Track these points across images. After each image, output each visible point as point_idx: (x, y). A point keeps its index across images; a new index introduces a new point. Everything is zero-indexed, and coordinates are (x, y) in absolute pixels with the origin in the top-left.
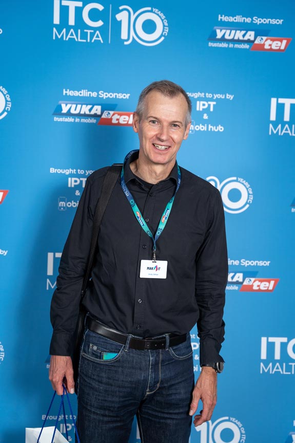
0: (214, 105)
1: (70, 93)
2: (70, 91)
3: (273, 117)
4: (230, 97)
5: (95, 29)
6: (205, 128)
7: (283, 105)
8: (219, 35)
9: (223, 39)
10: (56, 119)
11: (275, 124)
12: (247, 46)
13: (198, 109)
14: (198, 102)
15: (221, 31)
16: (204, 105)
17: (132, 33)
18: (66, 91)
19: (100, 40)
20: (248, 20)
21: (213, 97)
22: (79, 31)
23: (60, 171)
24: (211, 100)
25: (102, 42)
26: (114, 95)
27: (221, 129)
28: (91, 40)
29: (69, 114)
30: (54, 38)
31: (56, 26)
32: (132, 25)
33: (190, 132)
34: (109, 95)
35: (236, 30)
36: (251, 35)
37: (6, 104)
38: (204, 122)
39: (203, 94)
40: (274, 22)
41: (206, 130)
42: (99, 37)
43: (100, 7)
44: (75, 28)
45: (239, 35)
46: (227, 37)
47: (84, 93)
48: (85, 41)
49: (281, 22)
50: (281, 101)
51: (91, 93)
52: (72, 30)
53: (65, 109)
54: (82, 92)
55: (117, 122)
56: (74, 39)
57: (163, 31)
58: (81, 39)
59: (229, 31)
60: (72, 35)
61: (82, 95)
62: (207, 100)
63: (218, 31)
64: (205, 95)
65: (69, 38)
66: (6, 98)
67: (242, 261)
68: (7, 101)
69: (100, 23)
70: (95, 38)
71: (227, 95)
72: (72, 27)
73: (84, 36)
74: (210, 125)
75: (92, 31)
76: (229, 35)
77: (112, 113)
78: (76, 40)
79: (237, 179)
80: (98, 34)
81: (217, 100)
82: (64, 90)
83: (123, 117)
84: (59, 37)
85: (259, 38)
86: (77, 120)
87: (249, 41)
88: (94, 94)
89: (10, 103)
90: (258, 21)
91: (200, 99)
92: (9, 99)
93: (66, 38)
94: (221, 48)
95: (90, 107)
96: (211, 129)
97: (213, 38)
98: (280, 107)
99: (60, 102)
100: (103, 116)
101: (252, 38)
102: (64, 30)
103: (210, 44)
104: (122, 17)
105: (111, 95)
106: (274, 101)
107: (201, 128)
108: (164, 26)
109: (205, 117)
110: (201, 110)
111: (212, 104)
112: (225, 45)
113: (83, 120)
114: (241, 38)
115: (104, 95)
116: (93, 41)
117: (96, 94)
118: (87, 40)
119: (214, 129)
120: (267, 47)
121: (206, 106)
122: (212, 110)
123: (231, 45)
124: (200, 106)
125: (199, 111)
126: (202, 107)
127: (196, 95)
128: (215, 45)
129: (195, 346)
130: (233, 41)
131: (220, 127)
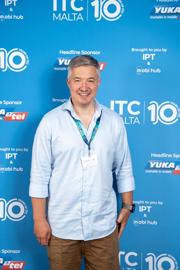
0: (154, 56)
1: (64, 53)
2: (63, 51)
4: (165, 50)
5: (78, 12)
6: (148, 71)
9: (160, 14)
10: (55, 69)
12: (175, 17)
13: (144, 59)
14: (144, 55)
15: (158, 8)
16: (147, 56)
17: (101, 13)
18: (61, 51)
19: (81, 19)
21: (154, 51)
22: (69, 14)
23: (58, 100)
24: (152, 53)
25: (83, 20)
27: (159, 71)
28: (76, 19)
29: (63, 65)
30: (54, 20)
31: (55, 12)
32: (101, 8)
33: (139, 73)
34: (87, 53)
35: (168, 7)
36: (178, 9)
37: (26, 61)
38: (148, 67)
39: (147, 49)
41: (149, 72)
42: (81, 17)
44: (66, 12)
45: (170, 10)
46: (162, 12)
48: (72, 20)
51: (76, 52)
52: (64, 14)
53: (61, 63)
54: (71, 52)
56: (66, 19)
57: (121, 11)
58: (70, 19)
59: (164, 8)
60: (64, 17)
61: (71, 53)
62: (150, 53)
63: (156, 8)
64: (148, 50)
65: (63, 19)
66: (26, 58)
67: (174, 155)
68: (26, 59)
69: (81, 9)
70: (78, 18)
71: (163, 49)
72: (64, 12)
73: (72, 17)
74: (151, 69)
75: (77, 14)
76: (164, 11)
78: (67, 20)
79: (170, 102)
80: (80, 15)
81: (156, 53)
82: (60, 51)
84: (57, 19)
88: (78, 53)
89: (28, 60)
91: (145, 52)
92: (27, 58)
93: (61, 19)
94: (159, 19)
96: (152, 71)
97: (153, 13)
99: (58, 58)
101: (179, 12)
102: (60, 14)
103: (151, 17)
105: (89, 53)
107: (146, 71)
108: (121, 8)
109: (149, 63)
110: (146, 59)
111: (153, 55)
112: (161, 17)
114: (172, 12)
115: (84, 53)
116: (77, 20)
117: (80, 52)
118: (74, 20)
119: (154, 71)
121: (149, 57)
122: (153, 59)
123: (165, 17)
124: (145, 57)
125: (145, 60)
126: (146, 58)
127: (142, 50)
128: (154, 17)
129: (144, 208)
130: (166, 14)
131: (158, 70)
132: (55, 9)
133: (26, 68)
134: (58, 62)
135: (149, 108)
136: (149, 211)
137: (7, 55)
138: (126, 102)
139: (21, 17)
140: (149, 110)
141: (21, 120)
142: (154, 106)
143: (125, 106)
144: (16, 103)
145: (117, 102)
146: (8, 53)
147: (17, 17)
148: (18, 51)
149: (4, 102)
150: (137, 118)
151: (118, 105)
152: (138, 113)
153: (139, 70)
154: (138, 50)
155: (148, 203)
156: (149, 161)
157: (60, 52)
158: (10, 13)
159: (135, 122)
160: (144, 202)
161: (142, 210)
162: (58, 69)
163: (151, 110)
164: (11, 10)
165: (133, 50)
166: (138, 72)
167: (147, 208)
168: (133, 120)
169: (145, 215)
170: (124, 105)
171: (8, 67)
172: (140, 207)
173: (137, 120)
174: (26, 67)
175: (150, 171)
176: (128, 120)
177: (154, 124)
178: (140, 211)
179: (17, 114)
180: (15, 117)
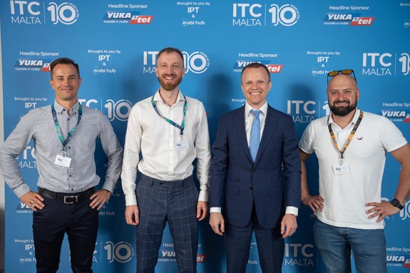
2: (242, 54)
3: (364, 65)
4: (338, 53)
5: (257, 18)
6: (323, 72)
7: (371, 57)
8: (330, 18)
9: (333, 20)
10: (235, 70)
11: (366, 69)
12: (347, 23)
14: (318, 57)
15: (331, 15)
17: (278, 19)
19: (259, 25)
20: (348, 8)
21: (327, 54)
22: (248, 20)
23: (238, 100)
24: (326, 56)
25: (261, 25)
30: (233, 25)
31: (234, 18)
32: (278, 15)
33: (314, 75)
35: (340, 14)
36: (349, 17)
38: (322, 69)
40: (363, 8)
42: (259, 23)
43: (260, 6)
44: (245, 18)
45: (342, 17)
46: (335, 18)
49: (368, 8)
50: (369, 54)
51: (255, 54)
52: (244, 20)
53: (240, 65)
54: (250, 55)
57: (297, 17)
58: (248, 24)
59: (336, 15)
60: (243, 22)
62: (324, 56)
63: (329, 15)
64: (322, 53)
65: (242, 24)
66: (206, 60)
68: (207, 62)
69: (260, 15)
70: (256, 23)
71: (336, 52)
72: (243, 18)
73: (250, 22)
74: (325, 71)
75: (255, 20)
78: (246, 25)
80: (258, 21)
81: (330, 56)
82: (239, 53)
83: (274, 68)
84: (236, 24)
85: (354, 18)
87: (348, 20)
89: (209, 63)
90: (353, 8)
91: (320, 55)
92: (208, 60)
93: (240, 24)
97: (326, 19)
98: (369, 59)
99: (237, 61)
101: (350, 18)
102: (239, 20)
103: (325, 23)
104: (273, 10)
105: (266, 55)
106: (365, 55)
107: (321, 72)
108: (297, 14)
109: (323, 66)
111: (327, 58)
112: (334, 23)
114: (344, 19)
115: (263, 56)
116: (255, 25)
117: (258, 55)
118: (252, 25)
120: (359, 23)
121: (323, 60)
122: (327, 61)
123: (338, 23)
124: (320, 60)
125: (319, 62)
127: (317, 53)
128: (328, 23)
130: (339, 20)
132: (235, 15)
133: (207, 70)
134: (237, 64)
135: (324, 107)
137: (189, 58)
138: (302, 102)
139: (203, 23)
140: (324, 109)
143: (301, 106)
145: (293, 102)
146: (189, 55)
147: (199, 23)
148: (199, 54)
150: (313, 117)
151: (295, 104)
153: (314, 72)
154: (313, 53)
157: (240, 55)
158: (192, 20)
162: (237, 71)
163: (326, 110)
164: (193, 16)
165: (308, 53)
168: (309, 119)
170: (300, 104)
171: (189, 69)
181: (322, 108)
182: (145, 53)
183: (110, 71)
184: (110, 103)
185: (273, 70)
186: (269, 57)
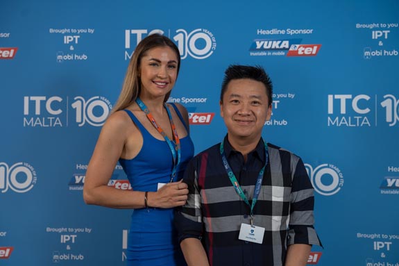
1: (263, 32)
6: (380, 54)
13: (373, 38)
14: (373, 32)
16: (379, 34)
18: (260, 31)
21: (387, 26)
24: (386, 29)
26: (299, 32)
29: (262, 49)
33: (368, 57)
34: (295, 32)
37: (212, 44)
38: (379, 48)
47: (274, 32)
51: (280, 31)
53: (259, 45)
55: (302, 53)
62: (381, 29)
64: (380, 26)
66: (212, 40)
68: (213, 42)
74: (385, 51)
77: (298, 46)
81: (391, 29)
82: (258, 30)
83: (308, 48)
86: (269, 54)
88: (283, 32)
89: (215, 44)
91: (375, 29)
92: (214, 41)
95: (279, 42)
96: (386, 53)
99: (255, 40)
100: (291, 49)
105: (297, 32)
107: (377, 53)
109: (381, 44)
111: (386, 32)
113: (274, 53)
115: (291, 32)
117: (285, 31)
119: (389, 53)
121: (381, 34)
122: (386, 37)
124: (375, 35)
125: (375, 39)
126: (377, 36)
127: (371, 26)
129: (380, 245)
131: (395, 52)
133: (213, 54)
134: (255, 45)
135: (383, 104)
136: (388, 249)
137: (187, 38)
138: (350, 97)
140: (383, 106)
141: (205, 123)
142: (390, 100)
143: (349, 102)
144: (199, 100)
145: (337, 97)
146: (188, 34)
148: (202, 32)
149: (182, 99)
150: (365, 118)
151: (339, 100)
152: (367, 110)
153: (367, 53)
154: (365, 26)
155: (386, 237)
156: (386, 177)
157: (258, 32)
159: (363, 123)
160: (381, 236)
161: (379, 247)
162: (256, 54)
163: (385, 107)
165: (358, 26)
166: (366, 57)
167: (386, 245)
168: (361, 121)
169: (383, 255)
170: (347, 100)
171: (188, 54)
172: (375, 243)
173: (365, 121)
174: (212, 52)
175: (387, 192)
176: (354, 121)
177: (390, 125)
178: (375, 249)
179: (199, 115)
180: (197, 119)
181: (380, 106)
182: (127, 32)
183: (79, 57)
184: (79, 102)
185: (306, 53)
186: (301, 34)
